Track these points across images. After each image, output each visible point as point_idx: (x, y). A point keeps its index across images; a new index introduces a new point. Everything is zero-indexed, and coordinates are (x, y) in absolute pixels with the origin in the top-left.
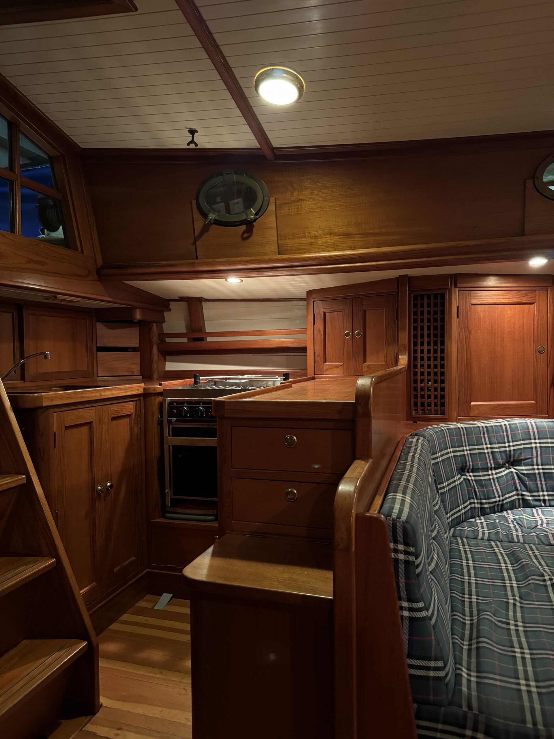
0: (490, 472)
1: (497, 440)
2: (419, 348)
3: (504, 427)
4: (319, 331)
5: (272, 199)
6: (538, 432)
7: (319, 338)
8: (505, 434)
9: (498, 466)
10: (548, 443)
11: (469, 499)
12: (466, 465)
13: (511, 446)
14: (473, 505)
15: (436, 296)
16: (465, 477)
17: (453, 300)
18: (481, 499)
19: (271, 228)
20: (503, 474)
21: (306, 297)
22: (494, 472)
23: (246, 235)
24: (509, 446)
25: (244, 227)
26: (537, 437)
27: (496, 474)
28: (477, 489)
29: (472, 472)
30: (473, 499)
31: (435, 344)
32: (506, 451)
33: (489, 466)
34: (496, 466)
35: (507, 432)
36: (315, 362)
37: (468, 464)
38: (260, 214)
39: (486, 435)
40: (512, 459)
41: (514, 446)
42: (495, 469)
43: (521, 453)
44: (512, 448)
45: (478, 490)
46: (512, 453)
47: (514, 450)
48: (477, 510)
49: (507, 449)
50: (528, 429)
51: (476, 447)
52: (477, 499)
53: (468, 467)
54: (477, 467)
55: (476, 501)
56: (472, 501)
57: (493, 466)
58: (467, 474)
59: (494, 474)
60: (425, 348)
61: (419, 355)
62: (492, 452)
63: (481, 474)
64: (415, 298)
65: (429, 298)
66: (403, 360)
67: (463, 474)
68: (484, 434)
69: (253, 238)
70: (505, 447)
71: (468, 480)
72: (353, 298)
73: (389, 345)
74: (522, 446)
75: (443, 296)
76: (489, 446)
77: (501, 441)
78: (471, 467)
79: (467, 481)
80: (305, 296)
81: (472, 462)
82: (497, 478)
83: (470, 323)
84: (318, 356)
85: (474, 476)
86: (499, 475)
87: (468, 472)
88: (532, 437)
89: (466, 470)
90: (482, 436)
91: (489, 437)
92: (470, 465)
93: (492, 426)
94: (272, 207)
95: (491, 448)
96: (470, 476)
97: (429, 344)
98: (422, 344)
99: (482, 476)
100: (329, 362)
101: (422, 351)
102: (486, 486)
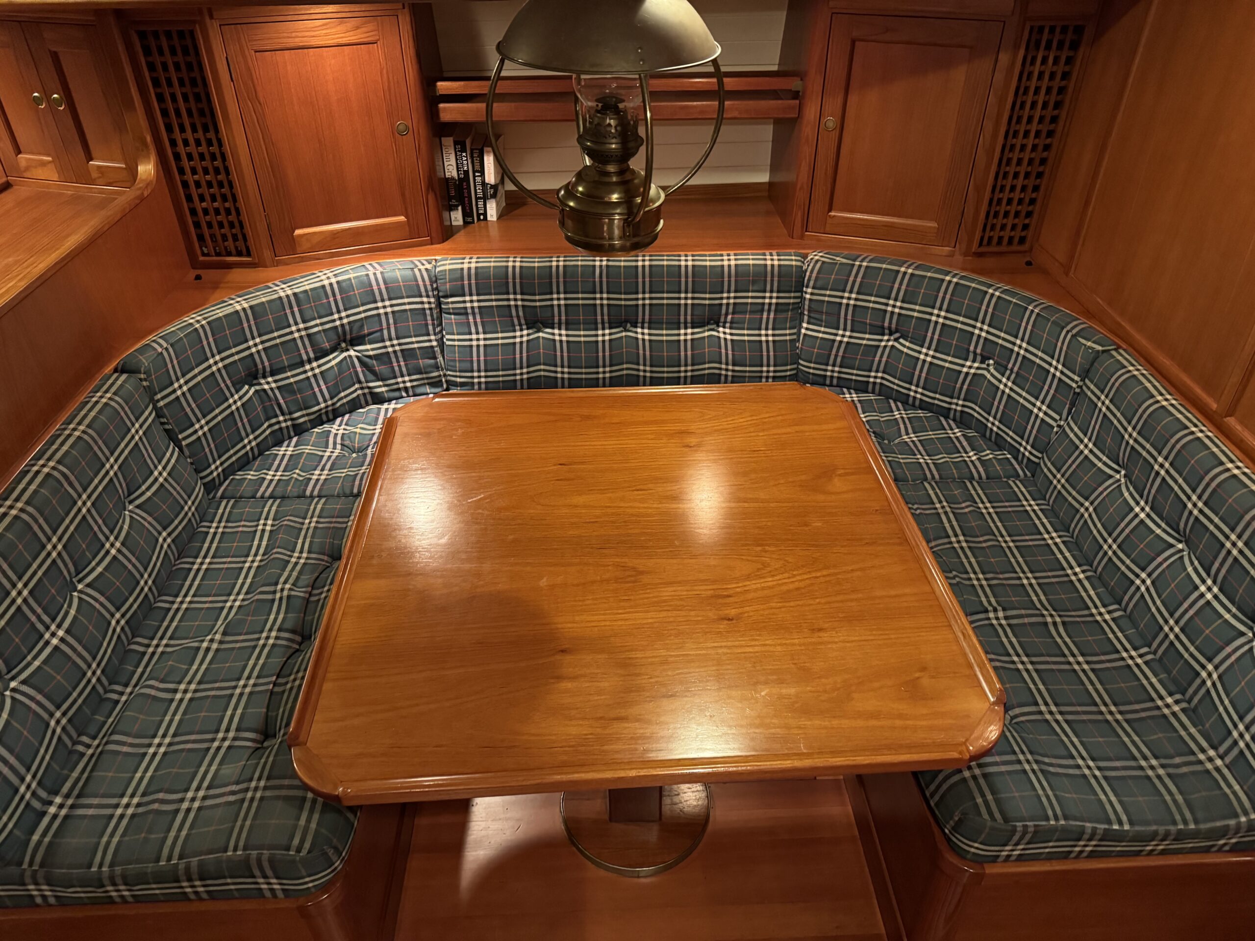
0: (308, 367)
1: (317, 313)
2: (178, 136)
3: (328, 288)
6: (387, 288)
8: (331, 299)
9: (321, 354)
10: (404, 304)
11: (268, 419)
12: (257, 370)
13: (342, 318)
14: (276, 427)
15: (181, 34)
16: (258, 388)
17: (214, 47)
18: (290, 413)
20: (333, 363)
22: (315, 364)
26: (385, 296)
27: (319, 366)
28: (281, 401)
29: (272, 375)
30: (276, 416)
31: (206, 130)
32: (336, 327)
33: (305, 357)
34: (318, 355)
35: (334, 295)
37: (260, 366)
39: (296, 309)
40: (348, 337)
41: (348, 316)
42: (317, 359)
43: (362, 326)
44: (345, 321)
45: (285, 402)
46: (347, 328)
47: (349, 323)
48: (285, 431)
49: (338, 323)
50: (370, 285)
51: (276, 334)
52: (283, 414)
53: (261, 372)
54: (282, 366)
55: (281, 418)
56: (274, 421)
57: (312, 355)
58: (263, 381)
59: (314, 368)
60: (189, 134)
61: (181, 148)
62: (309, 336)
63: (289, 374)
64: (142, 35)
65: (168, 35)
66: (147, 169)
67: (255, 382)
68: (291, 307)
70: (334, 321)
71: (264, 390)
73: (120, 131)
74: (363, 315)
75: (192, 33)
76: (301, 326)
77: (323, 312)
78: (268, 369)
79: (262, 393)
81: (269, 360)
82: (321, 373)
83: (259, 89)
85: (275, 381)
86: (324, 368)
87: (264, 377)
88: (378, 298)
89: (260, 375)
90: (288, 311)
91: (300, 311)
92: (264, 368)
93: (306, 291)
95: (306, 329)
96: (268, 384)
97: (194, 129)
98: (182, 130)
99: (291, 377)
100: (25, 154)
101: (186, 143)
102: (300, 391)
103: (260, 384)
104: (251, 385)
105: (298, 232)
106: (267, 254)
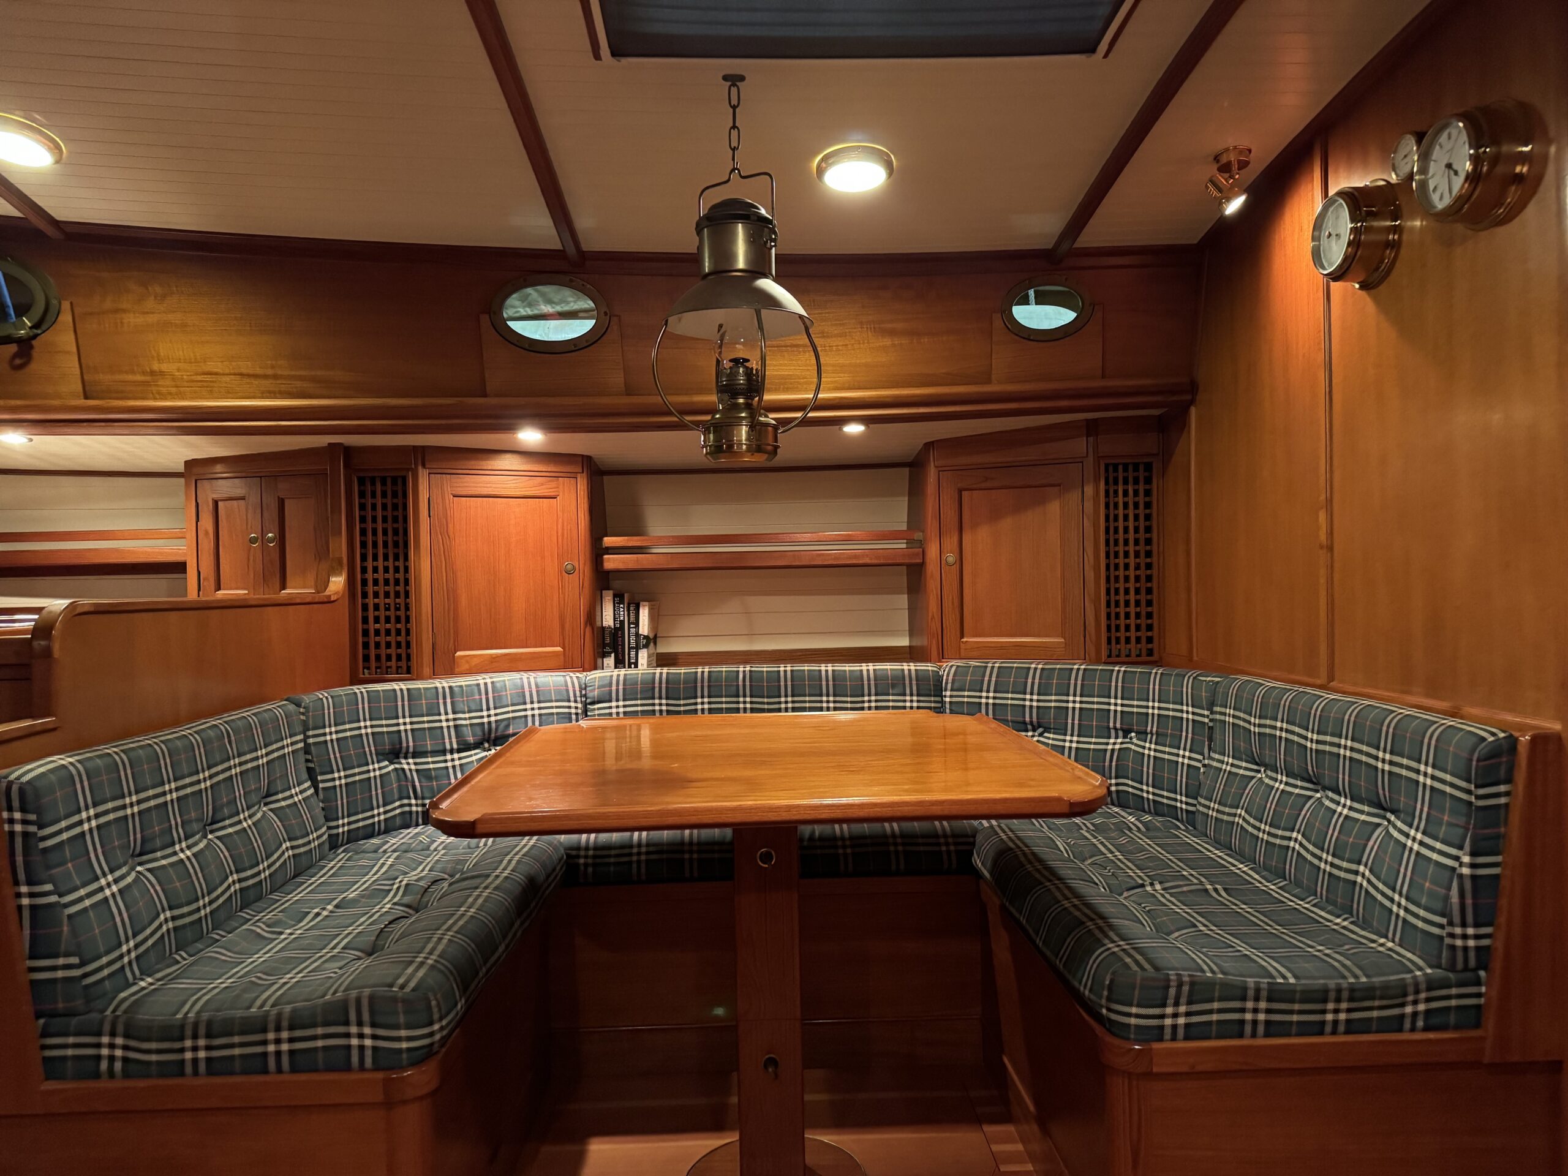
0: (449, 757)
1: (468, 707)
2: (370, 564)
3: (482, 687)
4: (207, 533)
5: (66, 305)
6: (538, 692)
7: (207, 545)
8: (484, 697)
9: (464, 747)
10: (552, 707)
11: (400, 799)
12: (401, 748)
13: (490, 716)
14: (407, 809)
15: (394, 480)
16: (397, 766)
17: (421, 488)
18: (423, 798)
19: (68, 353)
20: (474, 758)
21: (183, 471)
22: (456, 756)
23: (18, 361)
24: (489, 716)
25: (13, 348)
26: (535, 699)
27: (460, 759)
28: (417, 784)
29: (413, 757)
30: (409, 798)
31: (396, 558)
32: (483, 724)
33: (448, 747)
34: (461, 747)
35: (487, 693)
36: (199, 590)
37: (404, 745)
38: (44, 327)
39: (448, 700)
40: (493, 735)
41: (496, 715)
42: (459, 751)
43: (508, 726)
44: (493, 719)
45: (421, 786)
46: (494, 725)
47: (496, 721)
48: (414, 816)
49: (486, 720)
50: (523, 687)
51: (425, 719)
52: (416, 798)
53: (404, 750)
54: (424, 749)
55: (413, 801)
56: (406, 801)
57: (455, 746)
58: (403, 761)
59: (456, 759)
60: (380, 564)
61: (370, 576)
62: (456, 726)
63: (430, 760)
64: (362, 481)
65: (384, 481)
66: (337, 583)
67: (396, 761)
68: (444, 698)
69: (33, 366)
70: (482, 717)
71: (403, 770)
72: (261, 477)
73: (320, 560)
74: (511, 715)
75: (404, 480)
76: (451, 716)
77: (473, 708)
78: (411, 750)
79: (400, 772)
80: (181, 468)
81: (414, 741)
82: (461, 765)
83: (451, 526)
84: (204, 579)
85: (415, 764)
86: (464, 761)
87: (406, 758)
88: (528, 700)
89: (402, 755)
90: (441, 701)
91: (453, 703)
92: (408, 747)
93: (461, 687)
94: (66, 318)
95: (455, 719)
96: (408, 765)
97: (386, 558)
98: (375, 558)
99: (431, 763)
100: (224, 589)
101: (375, 570)
102: (437, 778)
103: (401, 763)
104: (391, 763)
105: (459, 653)
106: (427, 670)
